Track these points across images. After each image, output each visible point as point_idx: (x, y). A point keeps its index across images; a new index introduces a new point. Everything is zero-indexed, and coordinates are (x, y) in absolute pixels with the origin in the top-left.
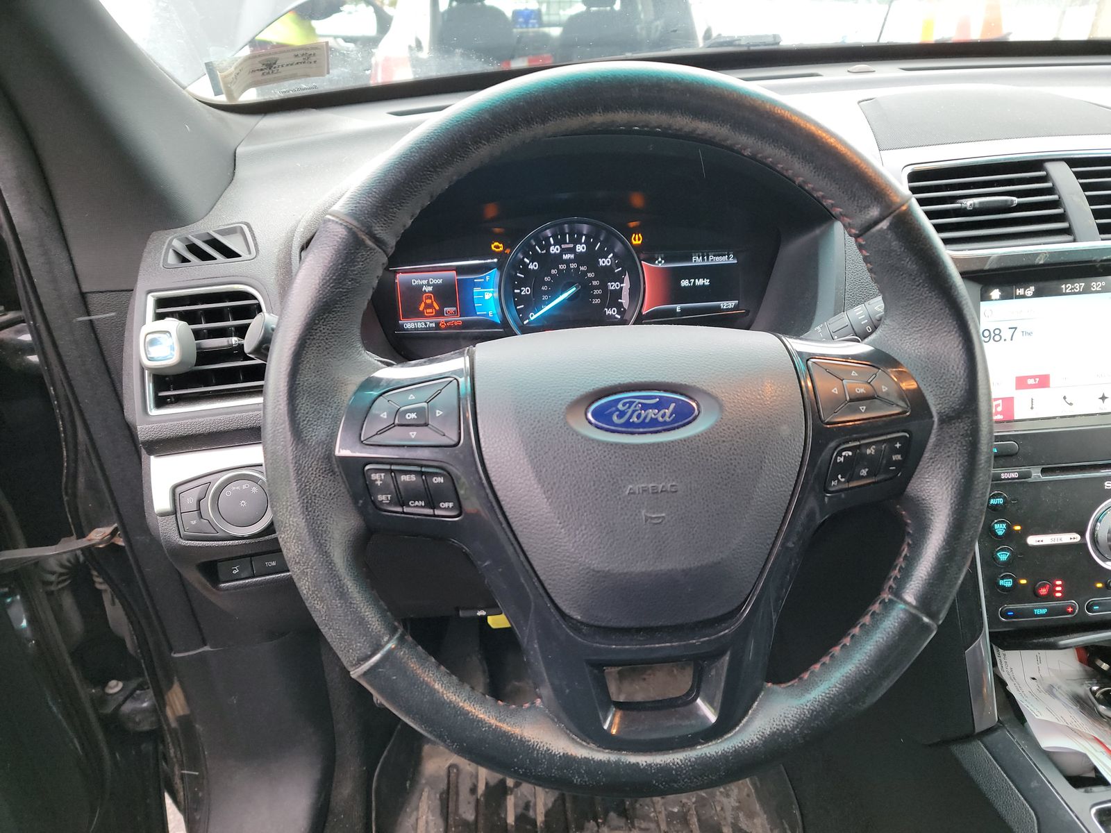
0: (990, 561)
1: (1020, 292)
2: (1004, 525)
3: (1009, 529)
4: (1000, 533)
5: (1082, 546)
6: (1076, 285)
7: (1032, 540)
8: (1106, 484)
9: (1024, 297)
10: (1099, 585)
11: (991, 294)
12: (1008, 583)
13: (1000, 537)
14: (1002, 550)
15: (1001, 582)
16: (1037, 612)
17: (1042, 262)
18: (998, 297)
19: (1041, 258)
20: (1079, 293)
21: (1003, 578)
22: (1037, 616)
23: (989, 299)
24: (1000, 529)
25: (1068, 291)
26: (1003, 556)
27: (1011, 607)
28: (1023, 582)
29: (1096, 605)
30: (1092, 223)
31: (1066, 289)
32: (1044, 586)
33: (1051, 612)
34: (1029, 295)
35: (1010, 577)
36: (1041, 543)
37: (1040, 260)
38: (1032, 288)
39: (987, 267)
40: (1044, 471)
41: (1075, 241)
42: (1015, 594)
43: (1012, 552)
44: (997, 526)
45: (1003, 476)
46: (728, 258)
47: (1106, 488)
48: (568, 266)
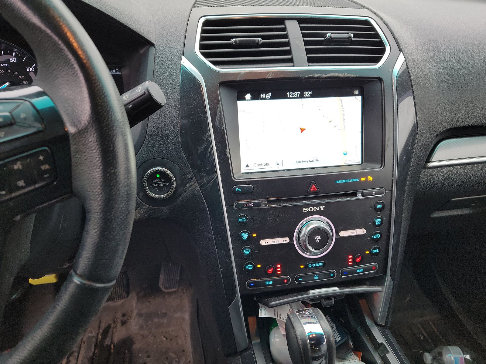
0: (239, 255)
1: (263, 96)
2: (247, 234)
3: (250, 237)
4: (245, 238)
5: (291, 245)
6: (295, 93)
7: (263, 242)
8: (304, 209)
9: (265, 99)
10: (302, 267)
11: (246, 96)
12: (250, 267)
13: (245, 241)
14: (245, 248)
15: (247, 267)
16: (267, 283)
17: (270, 77)
18: (250, 99)
19: (270, 75)
20: (297, 98)
21: (247, 264)
22: (267, 285)
23: (244, 99)
24: (245, 236)
25: (290, 96)
26: (247, 252)
27: (252, 280)
28: (259, 266)
29: (300, 278)
30: (304, 56)
31: (290, 95)
32: (270, 268)
33: (275, 282)
34: (268, 98)
35: (251, 264)
36: (267, 244)
37: (269, 76)
38: (270, 94)
39: (238, 79)
40: (269, 202)
41: (294, 66)
42: (255, 273)
43: (251, 250)
44: (243, 235)
45: (245, 205)
46: (116, 71)
47: (304, 211)
48: (5, 71)
